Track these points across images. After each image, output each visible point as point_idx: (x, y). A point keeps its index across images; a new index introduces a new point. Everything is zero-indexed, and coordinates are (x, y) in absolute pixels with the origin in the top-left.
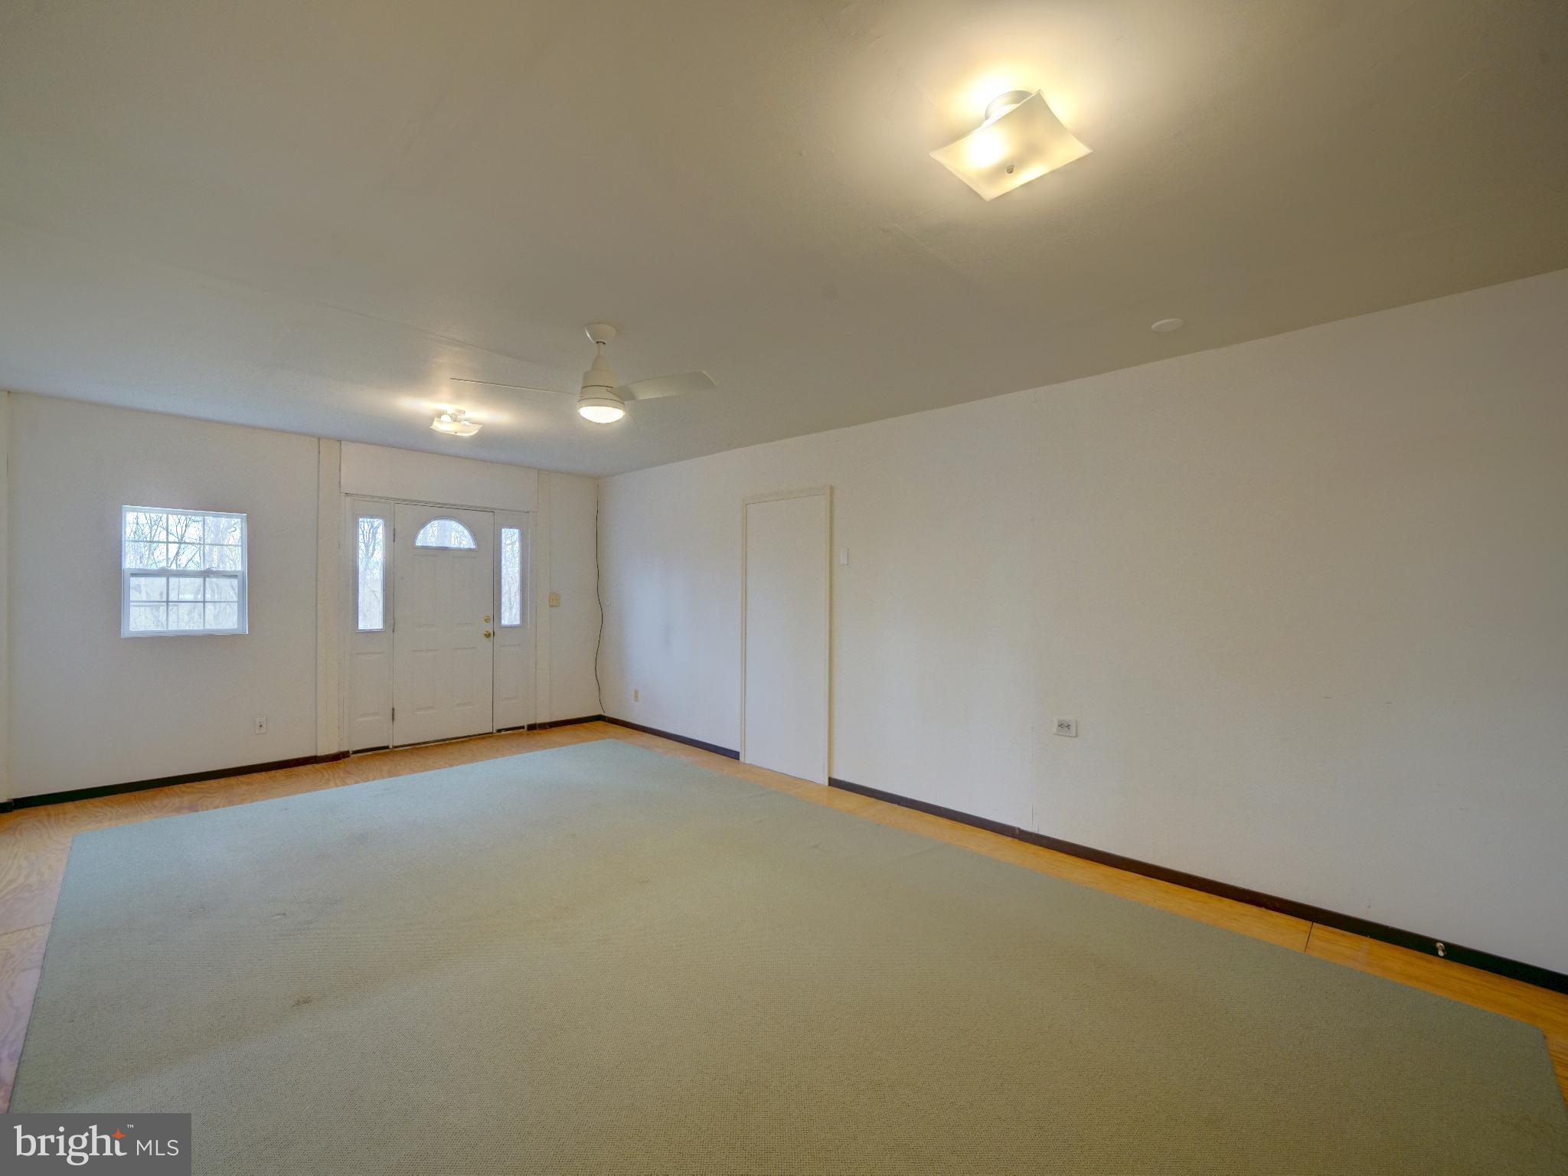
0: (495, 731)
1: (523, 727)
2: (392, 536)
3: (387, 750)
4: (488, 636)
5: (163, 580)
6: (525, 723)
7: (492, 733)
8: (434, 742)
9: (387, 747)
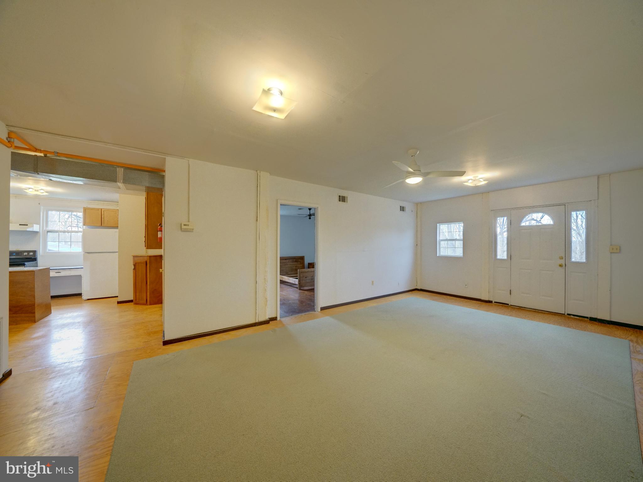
0: (566, 314)
1: (587, 318)
2: (510, 223)
3: (508, 306)
4: (561, 266)
5: (447, 242)
6: (589, 316)
7: (564, 314)
8: (529, 308)
9: (508, 304)
